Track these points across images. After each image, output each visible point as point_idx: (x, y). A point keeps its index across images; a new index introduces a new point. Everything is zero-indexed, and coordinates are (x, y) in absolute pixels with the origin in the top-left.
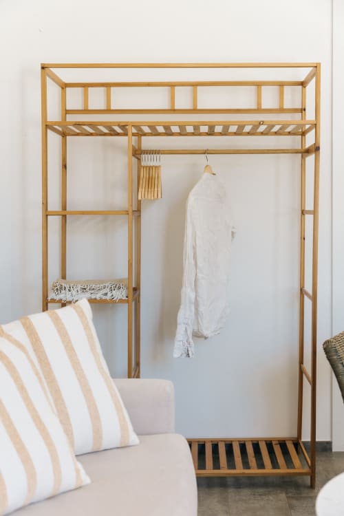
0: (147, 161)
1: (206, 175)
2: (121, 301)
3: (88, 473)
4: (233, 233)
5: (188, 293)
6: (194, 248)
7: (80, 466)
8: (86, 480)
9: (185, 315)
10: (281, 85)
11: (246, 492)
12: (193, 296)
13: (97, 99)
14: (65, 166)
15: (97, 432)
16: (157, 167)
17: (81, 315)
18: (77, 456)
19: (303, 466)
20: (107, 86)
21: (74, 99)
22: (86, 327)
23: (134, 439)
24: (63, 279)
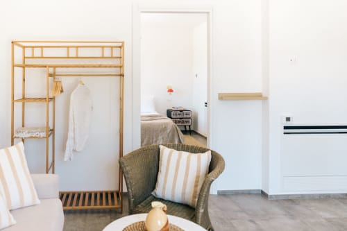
0: (58, 78)
1: (79, 85)
2: (44, 137)
3: (15, 218)
4: (92, 108)
5: (71, 134)
6: (73, 116)
7: (11, 215)
8: (14, 222)
9: (69, 143)
10: (112, 47)
11: (95, 215)
12: (73, 136)
13: (37, 53)
14: (24, 80)
15: (22, 200)
16: (60, 82)
18: (11, 211)
19: (118, 204)
20: (42, 47)
21: (28, 53)
23: (38, 201)
24: (23, 126)
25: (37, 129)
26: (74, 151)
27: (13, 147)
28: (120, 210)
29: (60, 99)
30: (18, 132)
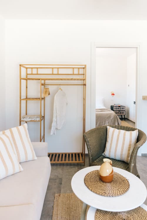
0: (47, 87)
1: (60, 91)
2: (38, 121)
3: (22, 168)
4: (67, 104)
5: (54, 119)
6: (56, 108)
7: (20, 166)
9: (54, 124)
10: (79, 68)
11: (68, 167)
12: (56, 120)
13: (35, 71)
14: (27, 87)
15: (26, 157)
16: (48, 88)
17: (24, 127)
18: (20, 163)
20: (37, 68)
21: (29, 71)
22: (25, 131)
23: (36, 158)
24: (26, 114)
25: (34, 116)
26: (57, 129)
27: (20, 126)
28: (83, 164)
29: (48, 99)
30: (24, 118)
